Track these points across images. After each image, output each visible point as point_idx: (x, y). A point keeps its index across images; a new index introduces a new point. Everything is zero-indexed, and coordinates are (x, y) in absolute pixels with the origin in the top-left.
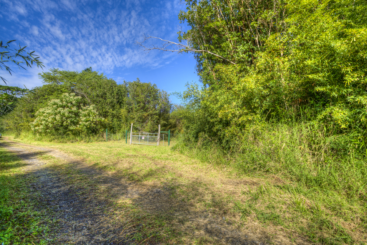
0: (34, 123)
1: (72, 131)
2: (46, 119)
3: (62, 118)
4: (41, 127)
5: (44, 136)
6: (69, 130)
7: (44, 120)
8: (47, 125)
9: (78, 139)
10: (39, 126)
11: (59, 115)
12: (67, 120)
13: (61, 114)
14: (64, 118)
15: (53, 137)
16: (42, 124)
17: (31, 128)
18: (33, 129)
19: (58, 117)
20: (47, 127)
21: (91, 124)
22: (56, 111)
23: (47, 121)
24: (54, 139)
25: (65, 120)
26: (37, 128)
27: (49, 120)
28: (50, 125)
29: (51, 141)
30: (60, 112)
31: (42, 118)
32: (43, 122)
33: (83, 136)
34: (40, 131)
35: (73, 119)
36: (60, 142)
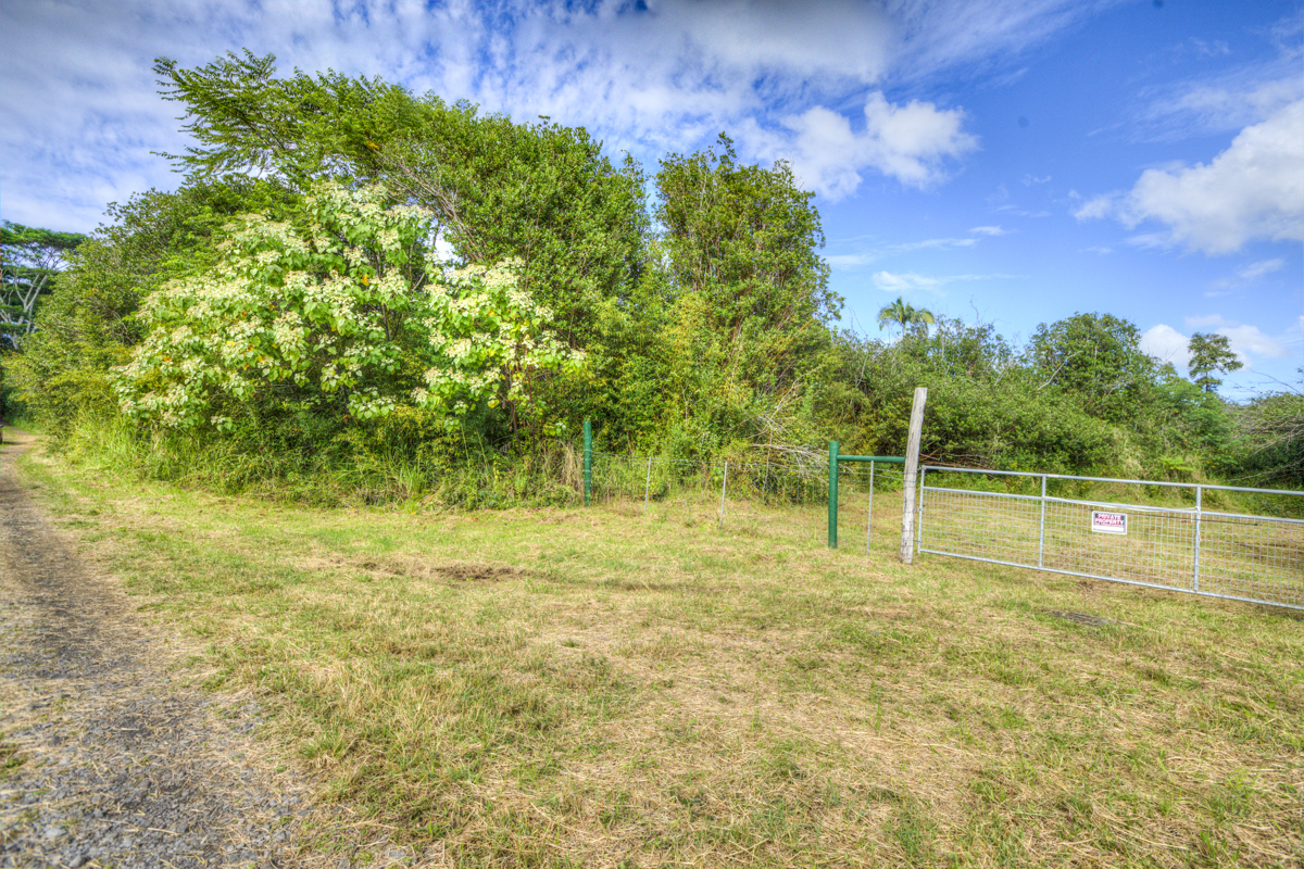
0: (133, 371)
1: (367, 427)
2: (207, 343)
3: (312, 339)
4: (178, 395)
5: (193, 449)
6: (353, 423)
7: (197, 350)
8: (210, 387)
9: (408, 478)
10: (163, 391)
11: (293, 316)
12: (340, 354)
13: (309, 308)
14: (324, 340)
15: (253, 462)
16: (180, 379)
17: (117, 399)
18: (127, 406)
19: (287, 334)
20: (217, 398)
21: (505, 386)
22: (272, 290)
23: (214, 359)
24: (254, 477)
25: (333, 351)
26: (150, 401)
27: (225, 350)
28: (238, 385)
29: (236, 487)
30: (297, 300)
31: (180, 335)
32: (190, 365)
33: (436, 461)
34: (169, 418)
35: (377, 352)
36: (298, 498)
